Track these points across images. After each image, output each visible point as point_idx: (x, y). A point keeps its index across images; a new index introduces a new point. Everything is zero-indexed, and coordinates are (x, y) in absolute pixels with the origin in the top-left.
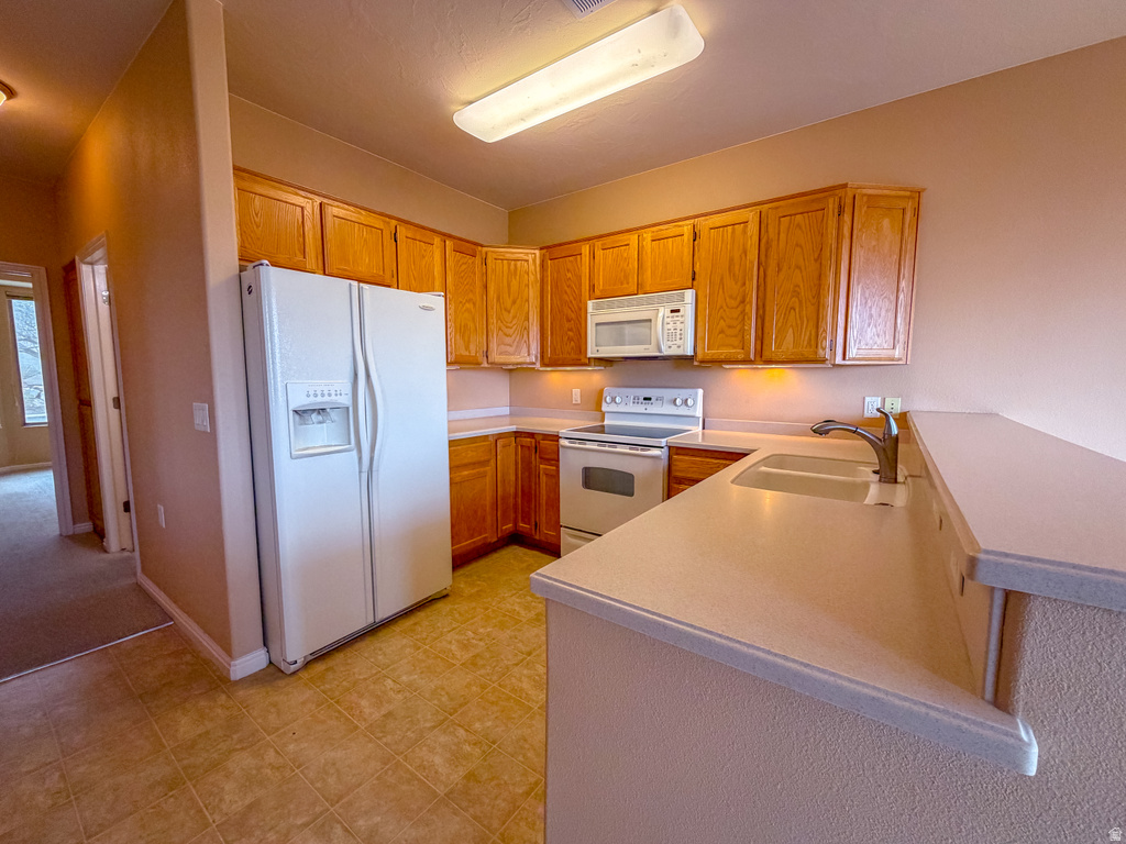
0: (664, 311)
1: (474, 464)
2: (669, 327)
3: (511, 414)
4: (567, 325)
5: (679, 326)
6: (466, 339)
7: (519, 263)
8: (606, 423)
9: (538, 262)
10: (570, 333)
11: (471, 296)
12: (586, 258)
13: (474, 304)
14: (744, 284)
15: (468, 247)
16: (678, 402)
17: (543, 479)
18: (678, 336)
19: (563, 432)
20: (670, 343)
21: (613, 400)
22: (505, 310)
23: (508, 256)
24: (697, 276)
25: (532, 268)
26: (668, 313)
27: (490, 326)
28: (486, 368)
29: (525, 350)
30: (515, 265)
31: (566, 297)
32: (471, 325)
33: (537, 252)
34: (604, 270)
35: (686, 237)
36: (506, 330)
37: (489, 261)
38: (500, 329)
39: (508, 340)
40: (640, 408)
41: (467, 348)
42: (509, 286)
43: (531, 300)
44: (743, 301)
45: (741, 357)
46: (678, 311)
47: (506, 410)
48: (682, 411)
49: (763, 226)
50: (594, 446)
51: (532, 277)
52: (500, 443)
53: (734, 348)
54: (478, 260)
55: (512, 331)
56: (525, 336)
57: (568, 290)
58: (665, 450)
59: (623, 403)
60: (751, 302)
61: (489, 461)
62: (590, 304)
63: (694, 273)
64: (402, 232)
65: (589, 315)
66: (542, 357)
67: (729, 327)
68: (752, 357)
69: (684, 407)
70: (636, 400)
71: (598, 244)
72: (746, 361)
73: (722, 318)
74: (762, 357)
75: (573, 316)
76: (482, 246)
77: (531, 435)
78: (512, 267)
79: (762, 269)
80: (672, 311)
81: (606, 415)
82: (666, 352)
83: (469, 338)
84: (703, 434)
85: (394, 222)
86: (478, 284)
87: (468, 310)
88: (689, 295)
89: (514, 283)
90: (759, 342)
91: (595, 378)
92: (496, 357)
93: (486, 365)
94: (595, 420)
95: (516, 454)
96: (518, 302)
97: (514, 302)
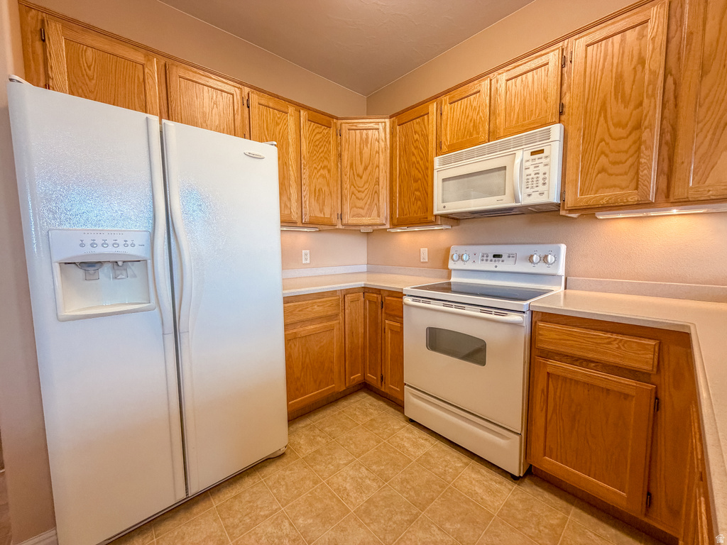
0: (522, 155)
1: (320, 318)
2: (528, 172)
3: (368, 272)
4: (415, 185)
5: (542, 169)
6: (321, 201)
7: (370, 132)
8: (453, 280)
9: (388, 130)
10: (417, 193)
11: (326, 163)
12: (433, 117)
13: (329, 171)
14: (641, 104)
15: (323, 119)
16: (535, 258)
17: (389, 335)
18: (541, 182)
19: (407, 289)
20: (529, 191)
21: (460, 257)
22: (358, 175)
23: (361, 126)
24: (566, 110)
25: (382, 135)
26: (527, 155)
27: (345, 191)
28: (339, 229)
29: (375, 213)
30: (367, 135)
31: (414, 159)
32: (325, 188)
33: (387, 120)
34: (451, 125)
35: (551, 66)
36: (359, 195)
37: (343, 132)
38: (353, 193)
39: (360, 204)
40: (490, 266)
41: (322, 211)
42: (361, 153)
43: (381, 166)
44: (638, 127)
45: (633, 198)
46: (542, 151)
47: (364, 268)
48: (541, 268)
49: (673, 21)
50: (438, 306)
51: (382, 144)
52: (348, 298)
53: (622, 189)
54: (332, 131)
55: (363, 195)
56: (376, 201)
57: (415, 152)
58: (527, 316)
59: (470, 262)
60: (651, 127)
61: (337, 315)
62: (437, 160)
63: (562, 106)
64: (255, 99)
65: (435, 172)
66: (392, 218)
67: (614, 163)
68: (652, 198)
69: (542, 264)
70: (484, 257)
71: (446, 98)
72: (643, 204)
73: (603, 153)
74: (669, 196)
75: (420, 176)
76: (337, 118)
77: (378, 291)
78: (364, 136)
79: (670, 80)
80: (533, 153)
81: (453, 272)
82: (525, 201)
83: (324, 202)
84: (565, 295)
85: (247, 90)
86: (333, 153)
87: (324, 177)
88: (556, 130)
89: (366, 151)
90: (664, 180)
91: (442, 237)
92: (349, 219)
93: (341, 227)
94: (442, 277)
95: (365, 309)
96: (369, 168)
97: (366, 169)
